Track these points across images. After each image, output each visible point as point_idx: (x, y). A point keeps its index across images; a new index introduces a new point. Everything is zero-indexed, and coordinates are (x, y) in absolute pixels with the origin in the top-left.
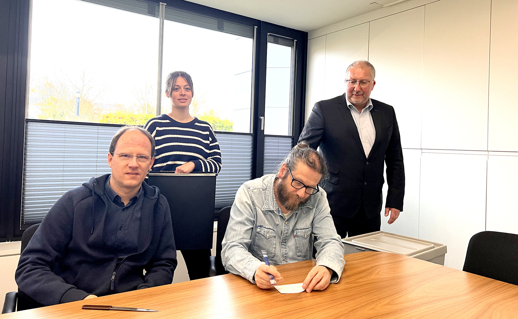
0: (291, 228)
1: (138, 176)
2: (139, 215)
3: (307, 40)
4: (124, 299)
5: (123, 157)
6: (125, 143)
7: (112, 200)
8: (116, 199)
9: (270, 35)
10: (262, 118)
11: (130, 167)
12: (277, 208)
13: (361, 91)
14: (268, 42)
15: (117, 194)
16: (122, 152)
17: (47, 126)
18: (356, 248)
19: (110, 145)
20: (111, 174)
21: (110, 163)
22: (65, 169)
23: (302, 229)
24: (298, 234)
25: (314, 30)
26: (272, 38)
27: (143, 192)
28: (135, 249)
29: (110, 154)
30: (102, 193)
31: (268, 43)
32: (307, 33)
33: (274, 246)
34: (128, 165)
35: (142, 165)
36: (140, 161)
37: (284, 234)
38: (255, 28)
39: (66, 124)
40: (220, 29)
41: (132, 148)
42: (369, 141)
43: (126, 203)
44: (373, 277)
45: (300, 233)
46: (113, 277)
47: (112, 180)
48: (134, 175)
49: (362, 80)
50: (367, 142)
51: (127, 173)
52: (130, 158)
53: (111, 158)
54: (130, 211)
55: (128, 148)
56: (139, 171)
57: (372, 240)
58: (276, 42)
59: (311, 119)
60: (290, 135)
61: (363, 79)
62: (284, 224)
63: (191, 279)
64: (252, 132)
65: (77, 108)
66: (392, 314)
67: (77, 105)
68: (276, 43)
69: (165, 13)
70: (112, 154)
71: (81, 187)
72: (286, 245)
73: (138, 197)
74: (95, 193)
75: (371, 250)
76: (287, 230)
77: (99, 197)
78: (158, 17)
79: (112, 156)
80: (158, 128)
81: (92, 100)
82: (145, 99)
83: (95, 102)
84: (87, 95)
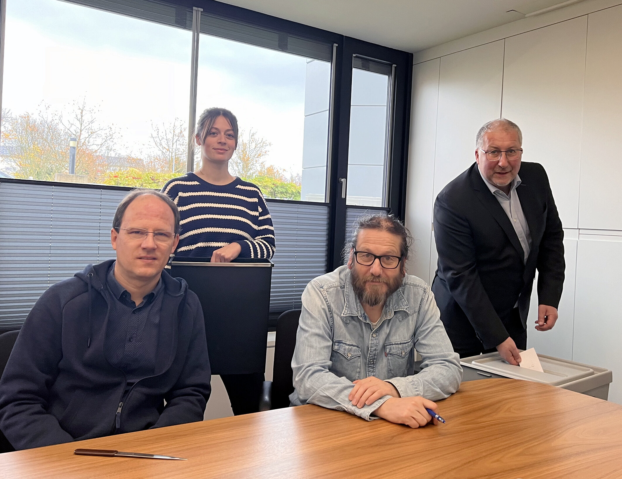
0: (381, 343)
1: (156, 262)
2: (157, 321)
3: (412, 65)
4: (136, 441)
5: (134, 235)
6: (137, 214)
7: (118, 298)
8: (124, 296)
9: (356, 57)
10: (343, 180)
11: (144, 249)
12: (363, 313)
13: (509, 166)
14: (353, 67)
15: (124, 289)
16: (133, 227)
17: (26, 188)
18: (478, 374)
19: (114, 217)
20: (115, 260)
21: (115, 243)
22: (52, 252)
23: (398, 344)
24: (393, 351)
25: (422, 51)
26: (359, 62)
27: (164, 287)
28: (152, 371)
29: (114, 230)
30: (102, 288)
31: (354, 69)
32: (412, 55)
33: (358, 370)
34: (140, 245)
35: (161, 245)
36: (159, 240)
37: (371, 351)
38: (335, 46)
39: (54, 186)
40: (282, 47)
41: (147, 220)
43: (138, 302)
44: (501, 415)
45: (395, 350)
46: (119, 410)
47: (117, 268)
48: (150, 261)
51: (139, 256)
52: (143, 235)
53: (115, 236)
54: (144, 314)
55: (140, 221)
56: (158, 254)
58: (365, 68)
60: (385, 206)
61: (511, 146)
62: (370, 337)
63: (235, 414)
64: (328, 201)
65: (71, 162)
66: (526, 469)
67: (72, 158)
69: (201, 23)
70: (117, 231)
71: (72, 279)
72: (374, 367)
73: (155, 294)
74: (92, 287)
75: (500, 377)
76: (376, 346)
77: (98, 293)
78: (191, 30)
79: (116, 233)
80: (180, 194)
81: (94, 151)
82: (172, 150)
83: (98, 154)
84: (87, 143)
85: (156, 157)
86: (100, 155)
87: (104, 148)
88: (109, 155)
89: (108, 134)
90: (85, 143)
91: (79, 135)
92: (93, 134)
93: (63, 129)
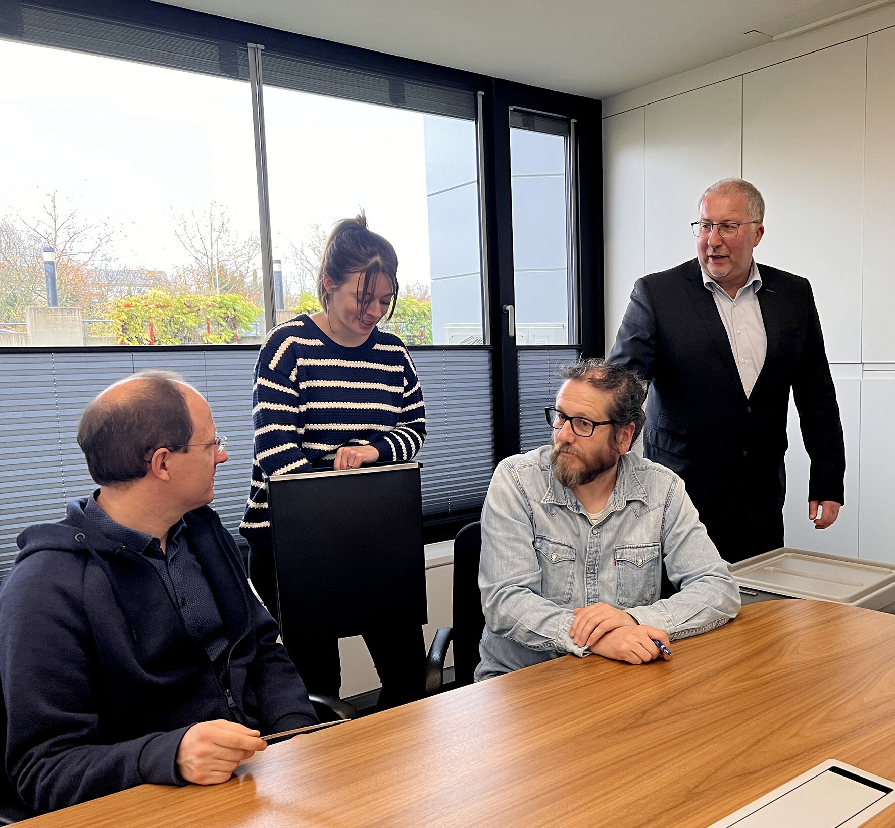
7: (142, 553)
9: (515, 110)
10: (508, 308)
12: (574, 501)
13: (724, 247)
14: (511, 127)
15: (151, 536)
23: (633, 548)
24: (625, 557)
25: (614, 96)
26: (518, 118)
31: (511, 129)
32: (599, 102)
33: (569, 579)
37: (590, 554)
38: (480, 95)
40: (397, 100)
42: (753, 361)
44: (787, 659)
45: (628, 555)
46: (230, 700)
49: (724, 221)
50: (749, 364)
57: (769, 571)
58: (528, 125)
59: (629, 318)
60: (573, 343)
61: (726, 218)
62: (590, 534)
64: (488, 343)
65: (50, 288)
67: (50, 280)
68: (528, 128)
69: (263, 69)
72: (596, 577)
75: (771, 596)
76: (597, 546)
78: (247, 80)
80: (300, 362)
81: (82, 263)
82: (212, 255)
83: (89, 267)
84: (69, 251)
85: (187, 267)
86: (93, 268)
87: (98, 257)
88: (109, 268)
89: (103, 235)
90: (65, 251)
91: (53, 238)
92: (76, 236)
93: (25, 230)
